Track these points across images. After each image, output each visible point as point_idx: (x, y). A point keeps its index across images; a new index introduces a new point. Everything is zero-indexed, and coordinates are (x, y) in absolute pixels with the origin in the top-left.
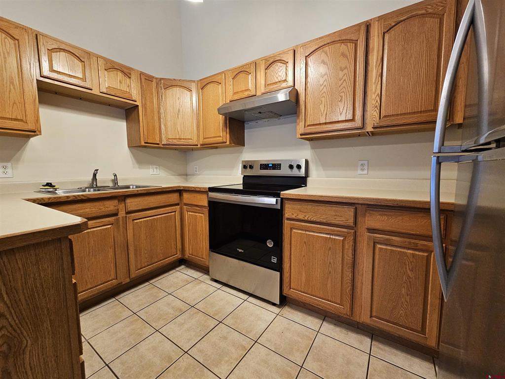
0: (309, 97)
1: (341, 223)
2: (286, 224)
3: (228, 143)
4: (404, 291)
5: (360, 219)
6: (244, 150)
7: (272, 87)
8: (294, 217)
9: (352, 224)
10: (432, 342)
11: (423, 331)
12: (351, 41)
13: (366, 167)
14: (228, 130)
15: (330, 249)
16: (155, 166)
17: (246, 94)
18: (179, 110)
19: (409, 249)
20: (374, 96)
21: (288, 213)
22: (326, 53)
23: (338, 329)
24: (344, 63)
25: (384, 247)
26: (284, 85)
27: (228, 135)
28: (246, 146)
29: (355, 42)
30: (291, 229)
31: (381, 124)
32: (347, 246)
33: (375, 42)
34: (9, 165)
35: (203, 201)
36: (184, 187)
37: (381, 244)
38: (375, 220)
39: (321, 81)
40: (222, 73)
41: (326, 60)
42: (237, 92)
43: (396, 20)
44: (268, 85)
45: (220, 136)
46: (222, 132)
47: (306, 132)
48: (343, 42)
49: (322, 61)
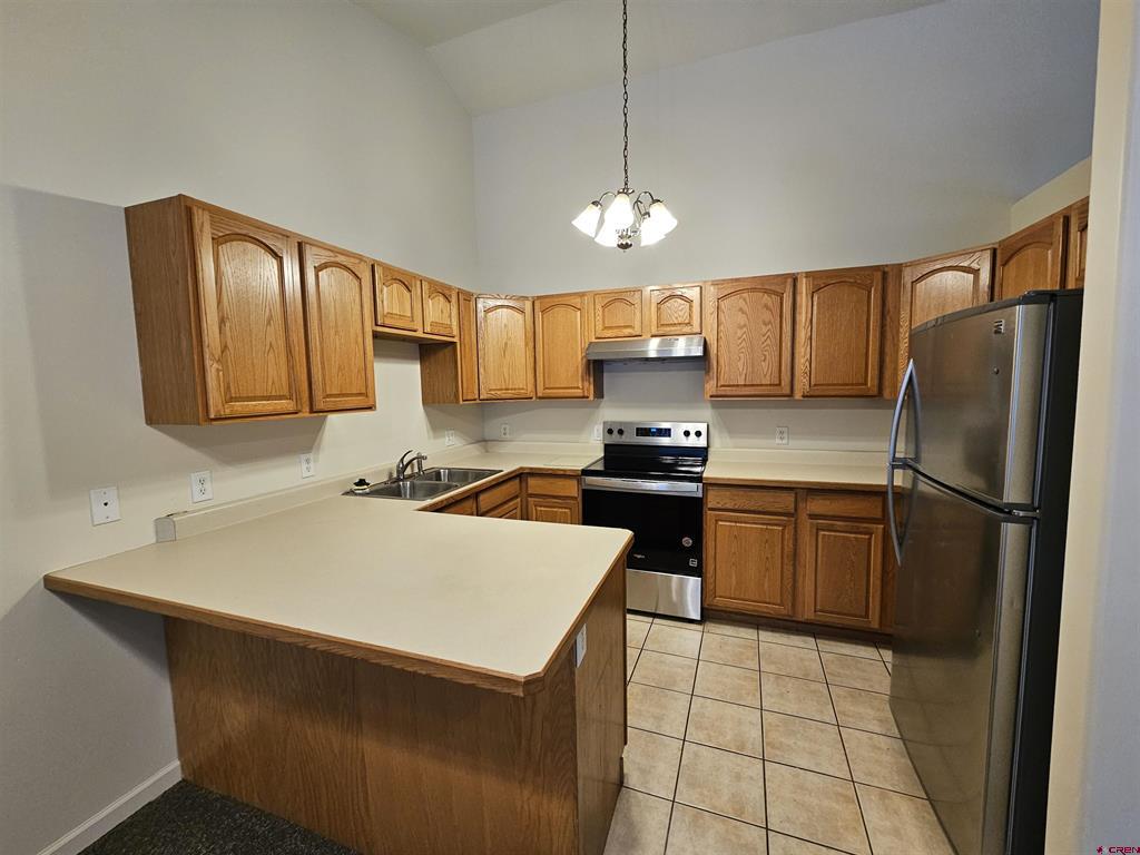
0: (722, 349)
1: (780, 510)
2: (709, 516)
3: (591, 398)
4: (848, 577)
5: (801, 505)
6: (602, 405)
7: (668, 329)
8: (719, 506)
9: (793, 511)
10: (875, 625)
11: (867, 616)
12: (775, 293)
13: (785, 435)
14: (592, 380)
15: (767, 541)
16: (450, 432)
17: (627, 331)
18: (506, 344)
19: (851, 533)
20: (802, 361)
21: (713, 500)
22: (745, 300)
23: (777, 635)
24: (767, 316)
25: (827, 533)
26: (687, 329)
27: (592, 387)
28: (606, 398)
29: (781, 296)
30: (716, 521)
31: (812, 393)
32: (786, 536)
33: (803, 299)
34: (311, 456)
35: (572, 489)
36: (531, 469)
37: (824, 530)
38: (818, 505)
39: (739, 333)
40: (582, 295)
41: (745, 308)
42: (610, 328)
43: (825, 281)
44: (663, 325)
45: (578, 388)
46: (583, 381)
47: (720, 393)
48: (766, 291)
49: (741, 310)
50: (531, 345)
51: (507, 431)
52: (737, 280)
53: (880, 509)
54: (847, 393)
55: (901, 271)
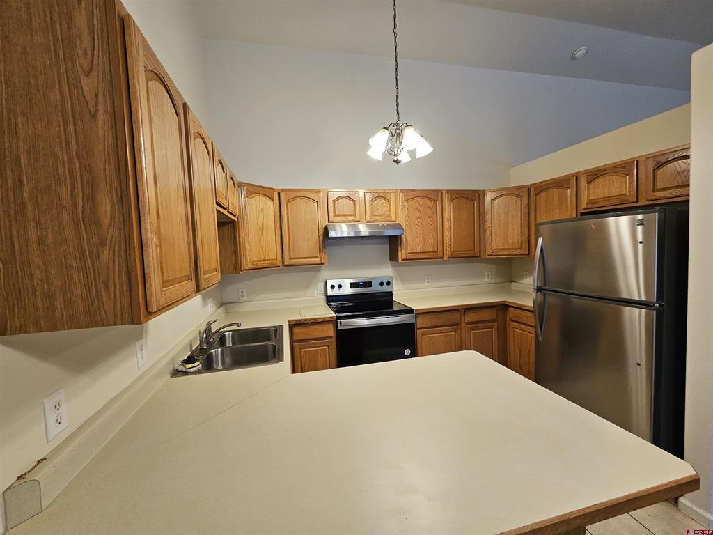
0: (408, 231)
1: (453, 323)
3: (326, 264)
5: (463, 318)
8: (424, 326)
9: (459, 322)
12: (433, 200)
13: (430, 280)
15: (447, 341)
17: (350, 218)
18: (263, 224)
21: (420, 324)
22: (418, 203)
24: (430, 213)
25: (475, 331)
26: (388, 219)
29: (436, 202)
30: (422, 335)
31: (452, 256)
32: (457, 337)
33: (446, 205)
35: (329, 331)
37: (473, 330)
38: (470, 317)
39: (417, 222)
40: (317, 192)
41: (419, 208)
42: (340, 215)
43: (456, 195)
44: (373, 215)
45: (317, 257)
46: (320, 252)
47: (408, 258)
48: (429, 199)
49: (417, 208)
50: (278, 225)
51: (245, 294)
52: (413, 191)
53: (495, 315)
54: (467, 255)
55: (484, 194)
